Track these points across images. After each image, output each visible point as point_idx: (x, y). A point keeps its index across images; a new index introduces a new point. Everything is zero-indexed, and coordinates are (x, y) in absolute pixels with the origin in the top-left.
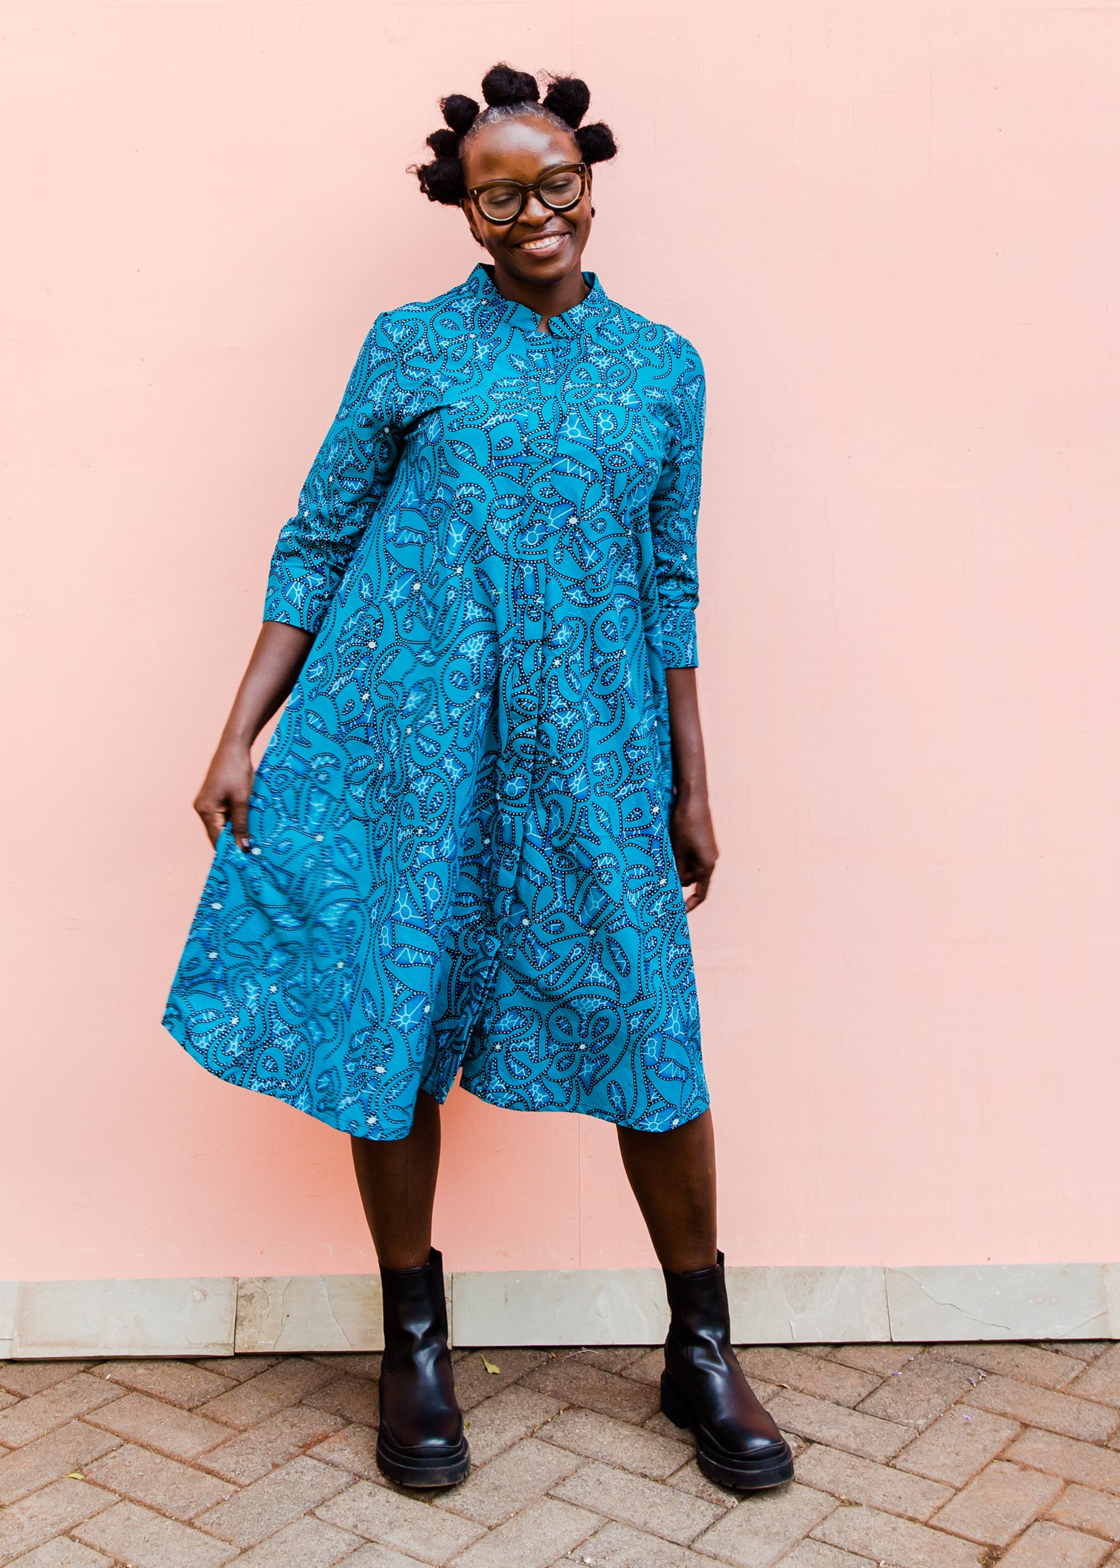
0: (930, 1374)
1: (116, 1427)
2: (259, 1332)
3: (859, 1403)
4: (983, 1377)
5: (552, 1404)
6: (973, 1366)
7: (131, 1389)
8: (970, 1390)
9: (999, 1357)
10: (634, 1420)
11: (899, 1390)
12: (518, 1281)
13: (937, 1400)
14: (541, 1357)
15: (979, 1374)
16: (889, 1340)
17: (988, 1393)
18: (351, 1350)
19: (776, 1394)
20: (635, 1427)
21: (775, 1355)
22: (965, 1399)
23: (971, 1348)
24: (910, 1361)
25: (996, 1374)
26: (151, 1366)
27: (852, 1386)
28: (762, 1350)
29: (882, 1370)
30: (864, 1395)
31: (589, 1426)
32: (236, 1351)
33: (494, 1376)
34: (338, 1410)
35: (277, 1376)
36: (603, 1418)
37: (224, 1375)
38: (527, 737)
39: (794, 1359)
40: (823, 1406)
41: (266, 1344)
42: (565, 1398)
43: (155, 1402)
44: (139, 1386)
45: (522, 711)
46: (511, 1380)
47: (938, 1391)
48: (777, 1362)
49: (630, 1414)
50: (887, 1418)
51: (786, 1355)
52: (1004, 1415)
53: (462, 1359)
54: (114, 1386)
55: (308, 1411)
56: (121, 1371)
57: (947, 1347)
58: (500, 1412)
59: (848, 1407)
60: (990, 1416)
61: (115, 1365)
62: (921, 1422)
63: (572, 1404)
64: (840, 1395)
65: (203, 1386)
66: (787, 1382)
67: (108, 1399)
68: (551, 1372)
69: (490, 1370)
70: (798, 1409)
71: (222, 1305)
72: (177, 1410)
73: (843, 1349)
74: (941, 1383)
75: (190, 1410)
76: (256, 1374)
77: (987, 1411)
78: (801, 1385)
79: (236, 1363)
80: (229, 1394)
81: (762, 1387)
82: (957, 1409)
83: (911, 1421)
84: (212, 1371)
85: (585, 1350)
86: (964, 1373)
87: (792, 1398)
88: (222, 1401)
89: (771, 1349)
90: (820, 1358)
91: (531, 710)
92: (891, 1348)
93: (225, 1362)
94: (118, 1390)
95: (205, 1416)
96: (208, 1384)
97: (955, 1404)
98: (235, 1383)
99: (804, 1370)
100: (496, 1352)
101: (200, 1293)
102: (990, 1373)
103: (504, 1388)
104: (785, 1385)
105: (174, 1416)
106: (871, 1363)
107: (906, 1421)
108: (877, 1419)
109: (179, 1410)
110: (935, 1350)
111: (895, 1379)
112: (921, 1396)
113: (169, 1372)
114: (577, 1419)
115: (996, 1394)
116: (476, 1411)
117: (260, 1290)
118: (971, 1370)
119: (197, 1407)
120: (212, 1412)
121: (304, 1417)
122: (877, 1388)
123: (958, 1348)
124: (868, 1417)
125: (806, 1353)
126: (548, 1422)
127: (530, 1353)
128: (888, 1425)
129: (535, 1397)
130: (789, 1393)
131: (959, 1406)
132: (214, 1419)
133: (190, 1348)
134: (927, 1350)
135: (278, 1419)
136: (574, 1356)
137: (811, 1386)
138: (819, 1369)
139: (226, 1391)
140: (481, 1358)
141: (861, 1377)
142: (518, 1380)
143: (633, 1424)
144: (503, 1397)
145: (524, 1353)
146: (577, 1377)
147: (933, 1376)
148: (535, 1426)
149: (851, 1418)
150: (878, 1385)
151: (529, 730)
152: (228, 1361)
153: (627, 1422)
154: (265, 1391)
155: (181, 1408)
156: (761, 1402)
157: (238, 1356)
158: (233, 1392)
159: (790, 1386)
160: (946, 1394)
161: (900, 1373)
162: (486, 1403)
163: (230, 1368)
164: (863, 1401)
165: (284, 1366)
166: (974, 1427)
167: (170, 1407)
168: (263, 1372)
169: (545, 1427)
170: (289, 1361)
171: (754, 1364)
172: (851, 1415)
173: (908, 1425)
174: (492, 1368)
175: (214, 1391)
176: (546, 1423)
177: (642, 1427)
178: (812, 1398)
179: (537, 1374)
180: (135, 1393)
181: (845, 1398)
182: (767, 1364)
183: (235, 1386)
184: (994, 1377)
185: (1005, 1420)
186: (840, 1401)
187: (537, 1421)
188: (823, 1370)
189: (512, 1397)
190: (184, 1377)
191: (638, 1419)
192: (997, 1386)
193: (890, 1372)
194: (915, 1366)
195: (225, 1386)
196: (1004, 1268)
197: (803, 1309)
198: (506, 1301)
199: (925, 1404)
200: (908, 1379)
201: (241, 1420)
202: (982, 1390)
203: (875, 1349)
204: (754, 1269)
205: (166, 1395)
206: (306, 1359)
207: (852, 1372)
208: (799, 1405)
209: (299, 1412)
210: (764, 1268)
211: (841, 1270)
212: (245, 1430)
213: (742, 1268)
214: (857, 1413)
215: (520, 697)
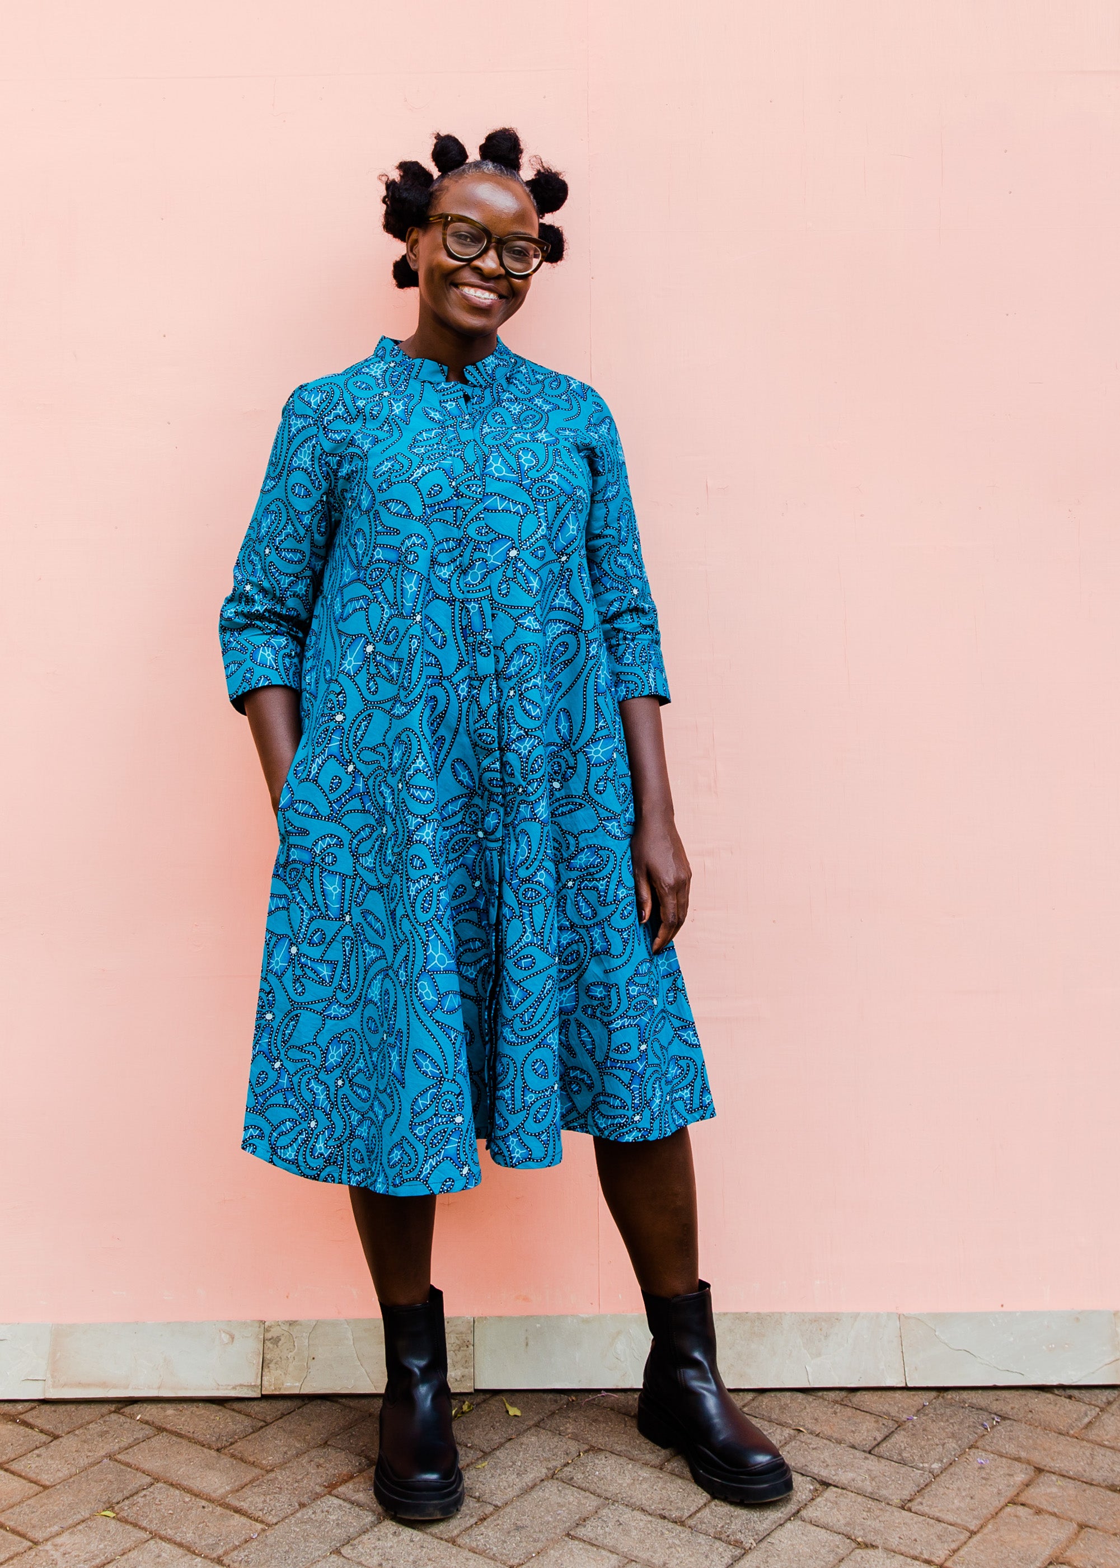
0: (944, 1419)
1: (146, 1466)
2: (285, 1374)
3: (874, 1447)
4: (997, 1422)
5: (573, 1447)
6: (986, 1410)
7: (161, 1429)
8: (984, 1435)
9: (1014, 1403)
10: (653, 1463)
11: (913, 1435)
12: (538, 1325)
13: (951, 1444)
14: (561, 1400)
15: (993, 1419)
16: (903, 1385)
17: (1002, 1437)
18: (375, 1392)
19: (792, 1438)
20: (654, 1469)
21: (792, 1399)
22: (979, 1444)
23: (986, 1393)
24: (924, 1406)
25: (1010, 1419)
26: (180, 1407)
27: (867, 1431)
28: (779, 1394)
29: (897, 1415)
30: (879, 1439)
31: (609, 1468)
32: (263, 1393)
33: (516, 1418)
34: (362, 1451)
35: (303, 1417)
36: (622, 1460)
37: (251, 1416)
38: (491, 770)
39: (810, 1403)
40: (839, 1449)
41: (291, 1386)
42: (586, 1441)
43: (184, 1442)
44: (168, 1427)
45: (484, 745)
46: (532, 1423)
47: (953, 1435)
48: (794, 1405)
49: (648, 1457)
50: (903, 1462)
51: (802, 1400)
52: (1018, 1459)
53: (484, 1401)
54: (144, 1426)
55: (333, 1452)
56: (151, 1412)
57: (962, 1392)
58: (521, 1453)
59: (864, 1451)
60: (1004, 1460)
61: (145, 1405)
62: (936, 1466)
63: (592, 1446)
64: (857, 1439)
65: (231, 1427)
66: (803, 1426)
67: (138, 1439)
68: (572, 1415)
69: (511, 1413)
70: (815, 1453)
71: (249, 1347)
72: (206, 1450)
73: (859, 1394)
74: (956, 1428)
75: (218, 1450)
76: (283, 1415)
77: (1001, 1456)
78: (817, 1429)
79: (263, 1404)
80: (256, 1434)
81: (779, 1431)
82: (971, 1453)
83: (926, 1465)
84: (240, 1412)
85: (604, 1393)
86: (978, 1418)
87: (809, 1441)
88: (249, 1441)
89: (788, 1394)
90: (836, 1402)
91: (490, 744)
92: (906, 1393)
93: (252, 1403)
94: (148, 1431)
95: (233, 1456)
96: (236, 1425)
97: (969, 1448)
98: (262, 1424)
99: (820, 1414)
100: (517, 1394)
101: (228, 1336)
102: (1004, 1418)
103: (525, 1431)
104: (801, 1429)
105: (203, 1456)
106: (886, 1408)
107: (921, 1465)
108: (893, 1463)
109: (208, 1450)
110: (949, 1395)
111: (910, 1424)
112: (936, 1441)
113: (198, 1413)
114: (597, 1461)
115: (1010, 1439)
116: (498, 1453)
117: (286, 1334)
118: (985, 1415)
119: (225, 1447)
120: (240, 1452)
121: (330, 1458)
122: (893, 1432)
123: (973, 1393)
124: (883, 1461)
125: (822, 1397)
126: (568, 1463)
127: (550, 1396)
128: (904, 1469)
129: (556, 1439)
130: (805, 1437)
131: (973, 1450)
132: (242, 1459)
133: (218, 1389)
134: (942, 1395)
135: (304, 1460)
136: (594, 1399)
137: (827, 1430)
138: (835, 1413)
139: (254, 1432)
140: (502, 1400)
141: (877, 1422)
142: (539, 1422)
143: (651, 1466)
144: (524, 1439)
145: (545, 1396)
146: (596, 1420)
147: (947, 1420)
148: (556, 1468)
149: (867, 1461)
150: (892, 1430)
151: (493, 764)
152: (256, 1403)
153: (646, 1464)
154: (292, 1432)
155: (210, 1448)
157: (265, 1397)
158: (260, 1432)
159: (807, 1429)
160: (961, 1439)
161: (915, 1418)
162: (507, 1445)
163: (257, 1409)
164: (878, 1445)
165: (310, 1408)
166: (988, 1471)
167: (199, 1447)
168: (289, 1413)
169: (566, 1469)
170: (314, 1403)
171: (771, 1409)
172: (866, 1458)
173: (922, 1469)
174: (513, 1411)
175: (242, 1432)
176: (566, 1465)
177: (661, 1469)
178: (827, 1442)
179: (557, 1417)
180: (165, 1433)
181: (861, 1441)
182: (783, 1408)
183: (262, 1427)
184: (1008, 1422)
185: (1019, 1464)
186: (856, 1445)
187: (558, 1463)
188: (839, 1414)
189: (533, 1439)
190: (212, 1417)
191: (657, 1462)
192: (1011, 1431)
193: (905, 1417)
194: (929, 1411)
195: (252, 1427)
196: (1018, 1314)
197: (819, 1355)
198: (527, 1345)
199: (940, 1449)
200: (923, 1423)
201: (269, 1460)
202: (996, 1435)
203: (890, 1394)
204: (770, 1315)
205: (195, 1435)
206: (331, 1401)
207: (868, 1417)
208: (815, 1449)
209: (325, 1453)
210: (780, 1313)
211: (856, 1316)
212: (272, 1470)
213: (759, 1314)
214: (872, 1457)
215: (480, 731)
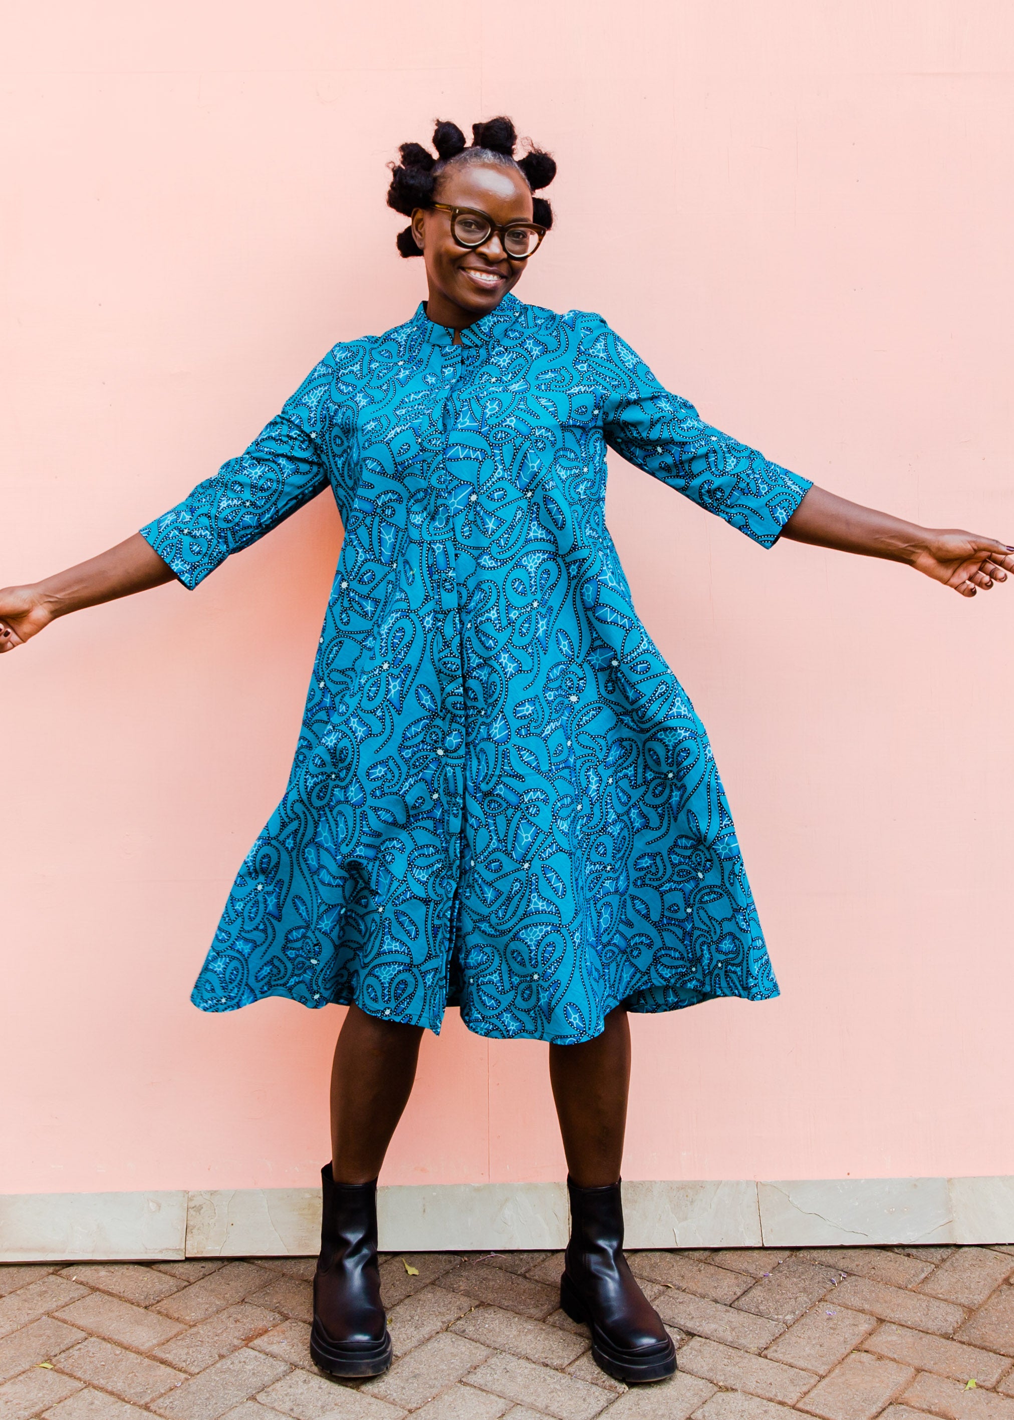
0: (797, 1275)
1: (81, 1322)
2: (207, 1239)
3: (734, 1301)
4: (843, 1277)
5: (465, 1302)
6: (834, 1268)
7: (94, 1289)
8: (831, 1290)
9: (857, 1260)
10: (537, 1316)
11: (768, 1290)
12: (434, 1194)
13: (803, 1298)
14: (455, 1260)
15: (840, 1275)
16: (760, 1245)
17: (848, 1292)
18: (288, 1254)
19: (661, 1294)
20: (537, 1322)
21: (661, 1259)
22: (828, 1297)
23: (833, 1252)
24: (779, 1264)
25: (855, 1275)
26: (112, 1268)
27: (728, 1286)
28: (650, 1254)
29: (755, 1272)
30: (739, 1294)
31: (497, 1321)
32: (187, 1256)
33: (415, 1277)
34: (276, 1308)
35: (223, 1278)
36: (510, 1314)
37: (176, 1277)
39: (677, 1262)
40: (703, 1303)
41: (213, 1249)
42: (476, 1297)
43: (116, 1300)
44: (101, 1287)
46: (428, 1281)
47: (805, 1290)
48: (662, 1264)
49: (533, 1311)
50: (759, 1314)
51: (670, 1259)
52: (862, 1311)
53: (386, 1262)
54: (79, 1286)
55: (250, 1308)
56: (85, 1273)
57: (812, 1251)
58: (419, 1308)
59: (725, 1305)
60: (850, 1311)
61: (80, 1267)
62: (789, 1317)
63: (482, 1302)
64: (718, 1294)
65: (158, 1287)
66: (670, 1282)
67: (74, 1298)
68: (465, 1274)
69: (410, 1272)
70: (680, 1307)
71: (174, 1215)
72: (135, 1308)
73: (720, 1253)
74: (807, 1283)
75: (146, 1307)
76: (205, 1276)
77: (846, 1308)
78: (684, 1285)
79: (187, 1266)
80: (180, 1293)
81: (649, 1287)
82: (821, 1306)
83: (780, 1317)
84: (165, 1273)
85: (493, 1254)
86: (827, 1274)
87: (676, 1296)
88: (174, 1299)
89: (658, 1254)
90: (700, 1261)
92: (763, 1253)
93: (176, 1265)
94: (83, 1290)
95: (159, 1313)
96: (162, 1285)
97: (819, 1301)
98: (186, 1283)
99: (686, 1272)
100: (415, 1256)
101: (155, 1205)
102: (850, 1274)
103: (423, 1288)
104: (669, 1285)
105: (132, 1312)
106: (745, 1266)
107: (776, 1317)
108: (751, 1315)
109: (137, 1308)
110: (801, 1254)
111: (765, 1280)
112: (789, 1294)
113: (128, 1274)
114: (487, 1315)
115: (854, 1292)
116: (397, 1308)
117: (207, 1202)
118: (832, 1272)
119: (152, 1305)
120: (166, 1309)
121: (247, 1314)
122: (751, 1287)
123: (822, 1252)
124: (742, 1313)
125: (687, 1257)
126: (461, 1317)
127: (445, 1257)
128: (761, 1320)
129: (450, 1296)
130: (673, 1292)
131: (822, 1303)
132: (167, 1316)
133: (146, 1253)
134: (794, 1254)
135: (224, 1316)
136: (484, 1260)
137: (692, 1286)
139: (178, 1291)
140: (402, 1261)
141: (737, 1278)
142: (435, 1281)
143: (535, 1320)
144: (422, 1295)
145: (440, 1257)
146: (486, 1278)
147: (799, 1277)
148: (449, 1321)
149: (727, 1314)
150: (750, 1285)
151: (457, 689)
152: (180, 1264)
153: (530, 1317)
154: (212, 1291)
155: (138, 1306)
156: (649, 1299)
157: (188, 1260)
158: (184, 1291)
159: (674, 1285)
160: (811, 1293)
161: (770, 1275)
162: (406, 1302)
163: (182, 1270)
164: (738, 1298)
165: (230, 1269)
166: (835, 1322)
167: (129, 1305)
168: (210, 1274)
169: (458, 1322)
170: (233, 1264)
171: (642, 1267)
172: (727, 1311)
173: (777, 1320)
174: (412, 1271)
175: (167, 1290)
176: (459, 1318)
177: (544, 1322)
178: (692, 1297)
179: (451, 1276)
180: (98, 1293)
181: (723, 1296)
182: (653, 1267)
183: (186, 1287)
184: (852, 1277)
185: (863, 1315)
186: (718, 1299)
187: (451, 1317)
188: (703, 1272)
189: (430, 1296)
190: (141, 1278)
191: (540, 1315)
192: (856, 1286)
193: (762, 1274)
194: (784, 1268)
195: (177, 1286)
196: (862, 1181)
197: (686, 1219)
198: (424, 1211)
199: (793, 1302)
200: (778, 1279)
201: (191, 1316)
202: (843, 1289)
203: (749, 1253)
204: (642, 1183)
205: (126, 1294)
206: (248, 1262)
207: (729, 1274)
208: (682, 1303)
209: (242, 1309)
210: (651, 1182)
211: (718, 1184)
212: (194, 1325)
213: (631, 1182)
214: (733, 1309)
215: (444, 660)
